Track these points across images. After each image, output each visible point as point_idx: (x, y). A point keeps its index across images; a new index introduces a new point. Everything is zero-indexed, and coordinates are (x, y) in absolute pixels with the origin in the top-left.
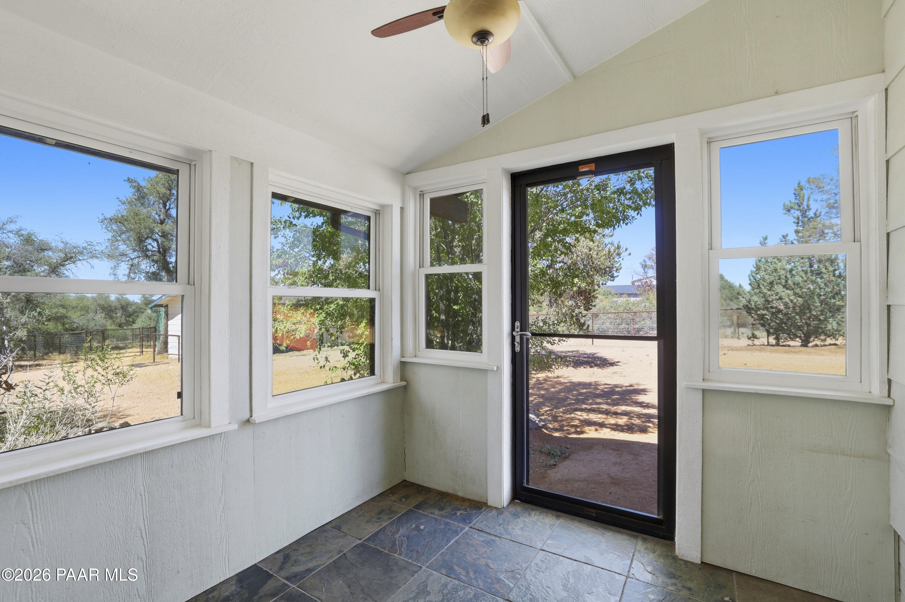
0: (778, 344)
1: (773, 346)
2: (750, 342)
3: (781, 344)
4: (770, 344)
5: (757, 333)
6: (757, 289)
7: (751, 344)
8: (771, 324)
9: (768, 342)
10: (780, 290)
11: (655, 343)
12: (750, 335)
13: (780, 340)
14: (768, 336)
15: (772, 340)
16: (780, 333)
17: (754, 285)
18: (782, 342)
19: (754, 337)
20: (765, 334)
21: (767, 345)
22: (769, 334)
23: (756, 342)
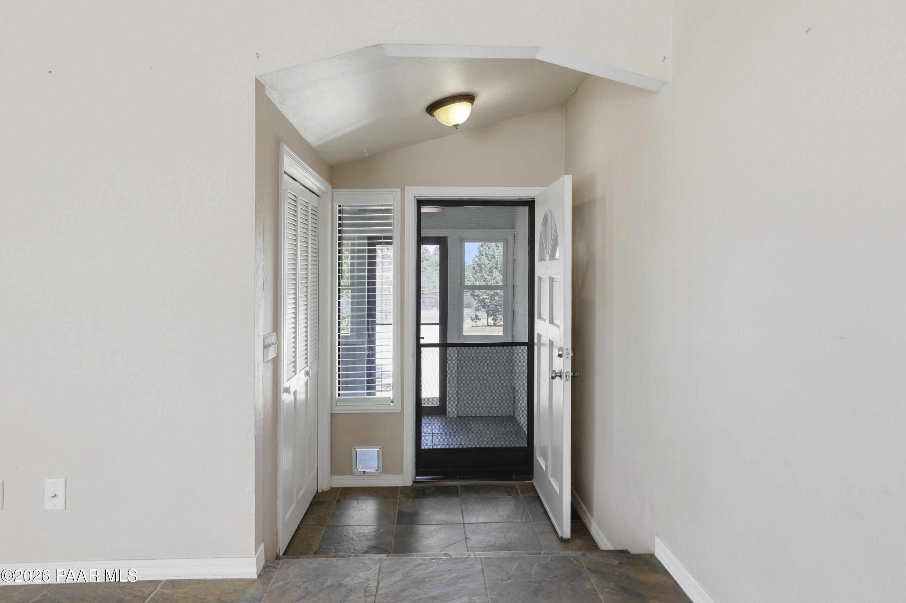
0: (495, 325)
1: (491, 326)
2: (473, 324)
3: (497, 325)
4: (489, 324)
5: (479, 314)
6: (479, 272)
7: (475, 325)
8: (491, 307)
9: (488, 324)
10: (497, 275)
11: (438, 326)
12: (474, 317)
13: (497, 321)
14: (488, 317)
15: (491, 322)
16: (497, 314)
17: (476, 269)
18: (499, 323)
19: (477, 317)
20: (486, 314)
21: (487, 326)
22: (489, 315)
23: (479, 323)
